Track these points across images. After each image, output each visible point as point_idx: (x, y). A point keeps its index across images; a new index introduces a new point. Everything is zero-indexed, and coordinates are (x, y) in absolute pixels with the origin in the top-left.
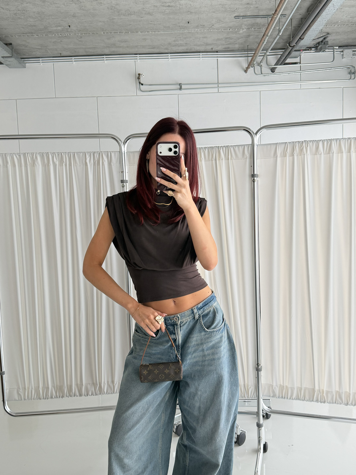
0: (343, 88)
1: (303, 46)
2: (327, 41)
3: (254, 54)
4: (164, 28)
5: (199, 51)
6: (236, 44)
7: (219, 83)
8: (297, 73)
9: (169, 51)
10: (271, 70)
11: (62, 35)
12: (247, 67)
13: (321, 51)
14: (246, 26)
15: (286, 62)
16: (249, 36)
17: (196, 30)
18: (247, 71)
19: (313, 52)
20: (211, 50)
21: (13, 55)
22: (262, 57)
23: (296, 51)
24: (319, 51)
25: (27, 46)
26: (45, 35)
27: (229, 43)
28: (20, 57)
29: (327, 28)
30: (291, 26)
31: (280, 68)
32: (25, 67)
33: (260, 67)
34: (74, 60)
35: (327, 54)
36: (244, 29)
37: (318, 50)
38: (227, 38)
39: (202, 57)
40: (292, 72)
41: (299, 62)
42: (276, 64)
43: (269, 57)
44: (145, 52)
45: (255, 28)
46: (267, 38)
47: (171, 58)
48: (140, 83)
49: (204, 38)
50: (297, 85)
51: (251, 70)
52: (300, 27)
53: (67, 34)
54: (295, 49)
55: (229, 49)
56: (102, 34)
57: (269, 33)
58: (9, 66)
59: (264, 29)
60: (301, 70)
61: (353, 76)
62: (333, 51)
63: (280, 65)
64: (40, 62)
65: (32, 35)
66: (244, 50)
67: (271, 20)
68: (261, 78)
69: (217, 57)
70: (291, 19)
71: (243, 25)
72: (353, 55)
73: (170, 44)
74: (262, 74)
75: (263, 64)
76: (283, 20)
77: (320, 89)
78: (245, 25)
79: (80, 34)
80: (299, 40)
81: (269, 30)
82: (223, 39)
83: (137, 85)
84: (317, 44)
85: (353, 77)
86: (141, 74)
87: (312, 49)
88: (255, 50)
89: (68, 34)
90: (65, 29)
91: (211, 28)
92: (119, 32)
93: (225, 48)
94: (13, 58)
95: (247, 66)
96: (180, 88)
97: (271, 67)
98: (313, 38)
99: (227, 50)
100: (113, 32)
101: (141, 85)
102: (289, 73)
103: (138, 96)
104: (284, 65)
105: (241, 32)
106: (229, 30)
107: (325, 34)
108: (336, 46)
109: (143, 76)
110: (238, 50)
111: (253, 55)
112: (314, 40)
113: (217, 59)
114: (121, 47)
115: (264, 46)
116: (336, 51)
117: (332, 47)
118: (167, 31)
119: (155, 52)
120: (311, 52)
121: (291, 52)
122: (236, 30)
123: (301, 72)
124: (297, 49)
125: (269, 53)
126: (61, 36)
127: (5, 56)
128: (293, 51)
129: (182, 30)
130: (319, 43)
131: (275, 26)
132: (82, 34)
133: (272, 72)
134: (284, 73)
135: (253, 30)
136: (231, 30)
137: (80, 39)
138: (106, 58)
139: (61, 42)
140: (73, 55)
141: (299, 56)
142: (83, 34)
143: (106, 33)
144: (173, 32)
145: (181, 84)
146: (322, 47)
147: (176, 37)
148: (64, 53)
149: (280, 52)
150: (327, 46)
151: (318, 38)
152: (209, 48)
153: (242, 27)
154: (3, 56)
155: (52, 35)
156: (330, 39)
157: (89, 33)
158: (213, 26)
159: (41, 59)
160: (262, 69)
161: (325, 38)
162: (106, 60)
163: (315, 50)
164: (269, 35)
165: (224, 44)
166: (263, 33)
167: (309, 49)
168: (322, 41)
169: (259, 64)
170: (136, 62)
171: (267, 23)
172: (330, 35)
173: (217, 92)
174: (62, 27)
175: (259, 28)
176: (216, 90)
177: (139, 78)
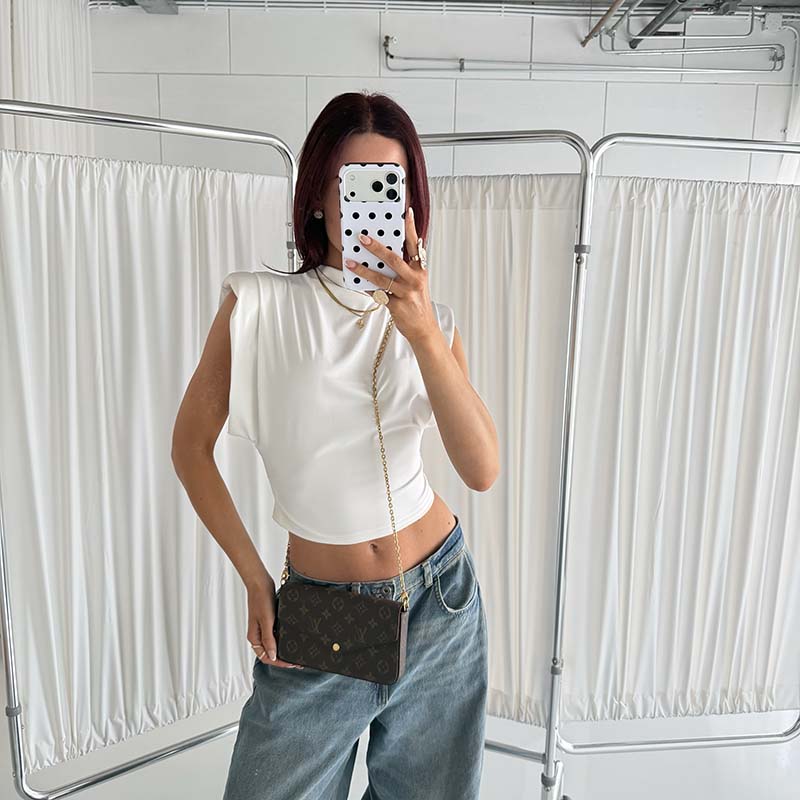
0: (758, 85)
3: (608, 11)
7: (532, 61)
8: (676, 52)
10: (630, 43)
12: (586, 36)
13: (727, 13)
15: (661, 29)
18: (586, 43)
19: (710, 14)
20: (522, 1)
22: (619, 18)
23: (684, 10)
24: (722, 13)
31: (649, 40)
32: (177, 13)
33: (612, 37)
34: (267, 5)
37: (721, 11)
39: (505, 12)
40: (669, 51)
41: (683, 31)
42: (643, 33)
43: (632, 18)
47: (447, 10)
48: (387, 54)
50: (676, 76)
51: (594, 42)
58: (149, 10)
60: (685, 47)
61: (779, 64)
62: (750, 14)
63: (649, 35)
64: (204, 5)
66: (583, 3)
68: (610, 57)
69: (533, 13)
72: (784, 24)
74: (613, 50)
75: (618, 32)
83: (382, 58)
85: (778, 67)
86: (391, 37)
87: (711, 8)
95: (587, 34)
96: (461, 67)
97: (631, 37)
99: (551, 2)
101: (389, 57)
102: (663, 51)
103: (382, 77)
104: (655, 35)
108: (758, 6)
109: (394, 42)
110: (573, 2)
111: (604, 13)
113: (533, 18)
116: (757, 15)
117: (749, 6)
120: (706, 14)
123: (685, 51)
124: (685, 6)
125: (635, 11)
128: (681, 9)
133: (632, 47)
134: (655, 51)
138: (327, 3)
141: (684, 22)
145: (462, 59)
146: (728, 6)
149: (654, 11)
150: (739, 4)
159: (206, 0)
160: (615, 42)
162: (327, 7)
163: (714, 10)
167: (707, 9)
169: (610, 31)
170: (382, 14)
173: (529, 78)
176: (526, 75)
177: (386, 45)
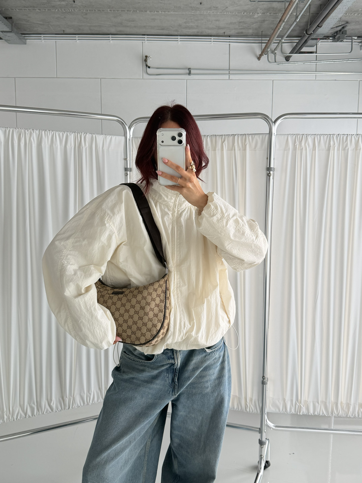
0: (360, 81)
1: (320, 34)
2: (346, 31)
3: (269, 40)
4: (175, 7)
5: (210, 34)
6: (250, 29)
7: (230, 69)
8: (312, 63)
9: (179, 33)
10: (286, 58)
11: (66, 10)
12: (260, 54)
13: (339, 41)
14: (261, 11)
15: (303, 50)
16: (264, 21)
17: (209, 12)
18: (260, 58)
19: (330, 42)
20: (223, 35)
21: (13, 30)
22: (277, 44)
23: (312, 39)
24: (337, 41)
25: (29, 20)
26: (48, 10)
27: (242, 27)
28: (20, 32)
29: (347, 16)
30: (309, 12)
31: (295, 56)
32: (26, 44)
33: (274, 54)
34: (77, 38)
35: (345, 45)
36: (259, 13)
37: (335, 39)
38: (240, 22)
39: (214, 41)
40: (307, 62)
41: (315, 51)
42: (291, 52)
43: (284, 44)
44: (154, 34)
45: (270, 12)
46: (284, 23)
47: (180, 41)
48: (147, 65)
49: (217, 20)
50: (312, 76)
51: (264, 57)
52: (318, 14)
53: (71, 10)
54: (312, 37)
55: (242, 34)
56: (109, 11)
57: (285, 18)
58: (8, 41)
59: (280, 14)
60: (317, 60)
62: (351, 41)
63: (295, 53)
64: (41, 39)
65: (34, 9)
66: (258, 36)
67: (289, 4)
68: (274, 66)
69: (230, 42)
70: (310, 5)
71: (258, 9)
73: (180, 25)
74: (275, 62)
75: (278, 52)
76: (301, 5)
77: (335, 81)
78: (261, 9)
79: (85, 11)
80: (316, 27)
81: (286, 15)
82: (237, 24)
83: (143, 68)
84: (334, 34)
86: (148, 56)
87: (329, 38)
88: (270, 37)
89: (73, 10)
90: (69, 5)
91: (224, 11)
92: (127, 11)
93: (238, 33)
94: (13, 33)
96: (189, 73)
97: (285, 55)
98: (332, 26)
99: (239, 35)
100: (120, 10)
101: (147, 68)
102: (304, 62)
103: (144, 79)
104: (300, 53)
105: (256, 16)
106: (244, 13)
107: (344, 23)
108: (355, 36)
109: (150, 59)
110: (252, 36)
111: (267, 41)
112: (332, 28)
113: (230, 44)
114: (128, 26)
115: (279, 33)
116: (354, 42)
117: (350, 37)
118: (179, 11)
119: (164, 34)
120: (328, 42)
121: (308, 40)
122: (251, 14)
123: (317, 62)
124: (314, 37)
125: (285, 40)
126: (64, 11)
127: (4, 30)
128: (310, 39)
129: (193, 11)
130: (337, 32)
131: (292, 12)
132: (87, 10)
133: (286, 60)
134: (299, 62)
135: (269, 15)
136: (245, 14)
137: (84, 16)
138: (112, 37)
139: (65, 18)
140: (77, 32)
141: (316, 46)
142: (89, 11)
143: (113, 11)
144: (184, 13)
145: (190, 68)
146: (339, 36)
147: (187, 19)
148: (68, 31)
149: (296, 40)
150: (345, 36)
151: (336, 27)
152: (221, 32)
153: (257, 11)
154: (2, 30)
155: (55, 10)
156: (348, 28)
157: (95, 10)
158: (227, 9)
159: (42, 36)
160: (276, 57)
161: (343, 28)
162: (112, 40)
163: (332, 39)
164: (285, 21)
165: (237, 29)
166: (279, 18)
167: (326, 38)
168: (340, 31)
169: (273, 51)
170: (143, 43)
171: (284, 8)
172: (349, 24)
173: (228, 78)
174: (66, 2)
175: (275, 13)
176: (227, 77)
177: (146, 61)
